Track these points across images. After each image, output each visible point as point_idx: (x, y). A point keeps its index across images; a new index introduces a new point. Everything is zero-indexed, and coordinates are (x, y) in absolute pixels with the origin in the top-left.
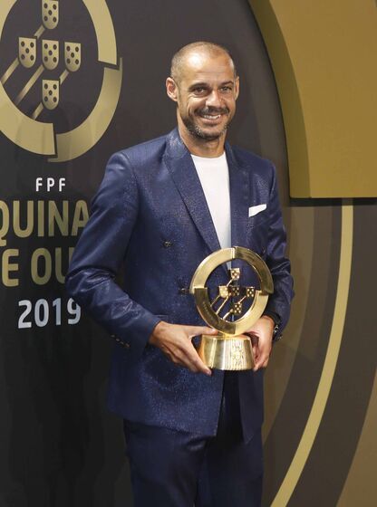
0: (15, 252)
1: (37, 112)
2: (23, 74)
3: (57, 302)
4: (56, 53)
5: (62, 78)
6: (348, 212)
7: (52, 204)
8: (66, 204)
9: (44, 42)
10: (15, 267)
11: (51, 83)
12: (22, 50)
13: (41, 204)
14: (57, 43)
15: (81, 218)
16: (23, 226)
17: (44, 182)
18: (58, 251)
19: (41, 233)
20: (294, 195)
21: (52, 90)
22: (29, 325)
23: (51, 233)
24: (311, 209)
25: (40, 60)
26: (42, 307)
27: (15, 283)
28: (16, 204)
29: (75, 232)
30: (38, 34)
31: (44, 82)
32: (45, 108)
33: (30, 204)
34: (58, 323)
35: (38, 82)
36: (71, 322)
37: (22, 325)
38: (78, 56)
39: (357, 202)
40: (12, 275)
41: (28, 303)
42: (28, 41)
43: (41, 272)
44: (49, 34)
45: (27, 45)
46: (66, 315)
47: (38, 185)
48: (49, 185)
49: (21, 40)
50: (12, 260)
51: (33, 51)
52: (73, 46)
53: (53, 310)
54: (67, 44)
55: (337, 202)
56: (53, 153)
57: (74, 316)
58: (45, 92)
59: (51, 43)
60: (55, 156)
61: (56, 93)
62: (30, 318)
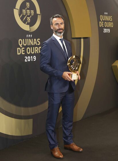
0: (24, 48)
1: (26, 23)
2: (23, 16)
3: (32, 57)
4: (29, 12)
5: (31, 17)
6: (82, 40)
7: (30, 39)
8: (32, 39)
9: (27, 10)
10: (24, 51)
11: (28, 18)
12: (23, 12)
13: (28, 39)
14: (29, 10)
15: (35, 42)
16: (25, 44)
17: (28, 36)
18: (31, 48)
19: (28, 45)
20: (73, 37)
21: (29, 19)
22: (27, 61)
23: (30, 45)
24: (76, 40)
25: (26, 14)
26: (29, 58)
27: (24, 54)
28: (23, 40)
29: (34, 45)
30: (26, 9)
31: (27, 18)
32: (28, 22)
33: (26, 39)
34: (32, 60)
35: (26, 18)
36: (34, 60)
37: (26, 61)
38: (33, 13)
39: (84, 38)
40: (23, 52)
41: (26, 57)
42: (24, 10)
43: (29, 52)
44: (28, 9)
45: (24, 11)
46: (33, 59)
47: (27, 36)
48: (29, 36)
49: (23, 10)
50: (23, 50)
51: (25, 12)
52: (32, 11)
53: (31, 58)
54: (31, 11)
55: (80, 38)
56: (29, 30)
57: (35, 59)
58: (28, 19)
59: (28, 11)
60: (30, 31)
61: (30, 20)
62: (27, 60)
